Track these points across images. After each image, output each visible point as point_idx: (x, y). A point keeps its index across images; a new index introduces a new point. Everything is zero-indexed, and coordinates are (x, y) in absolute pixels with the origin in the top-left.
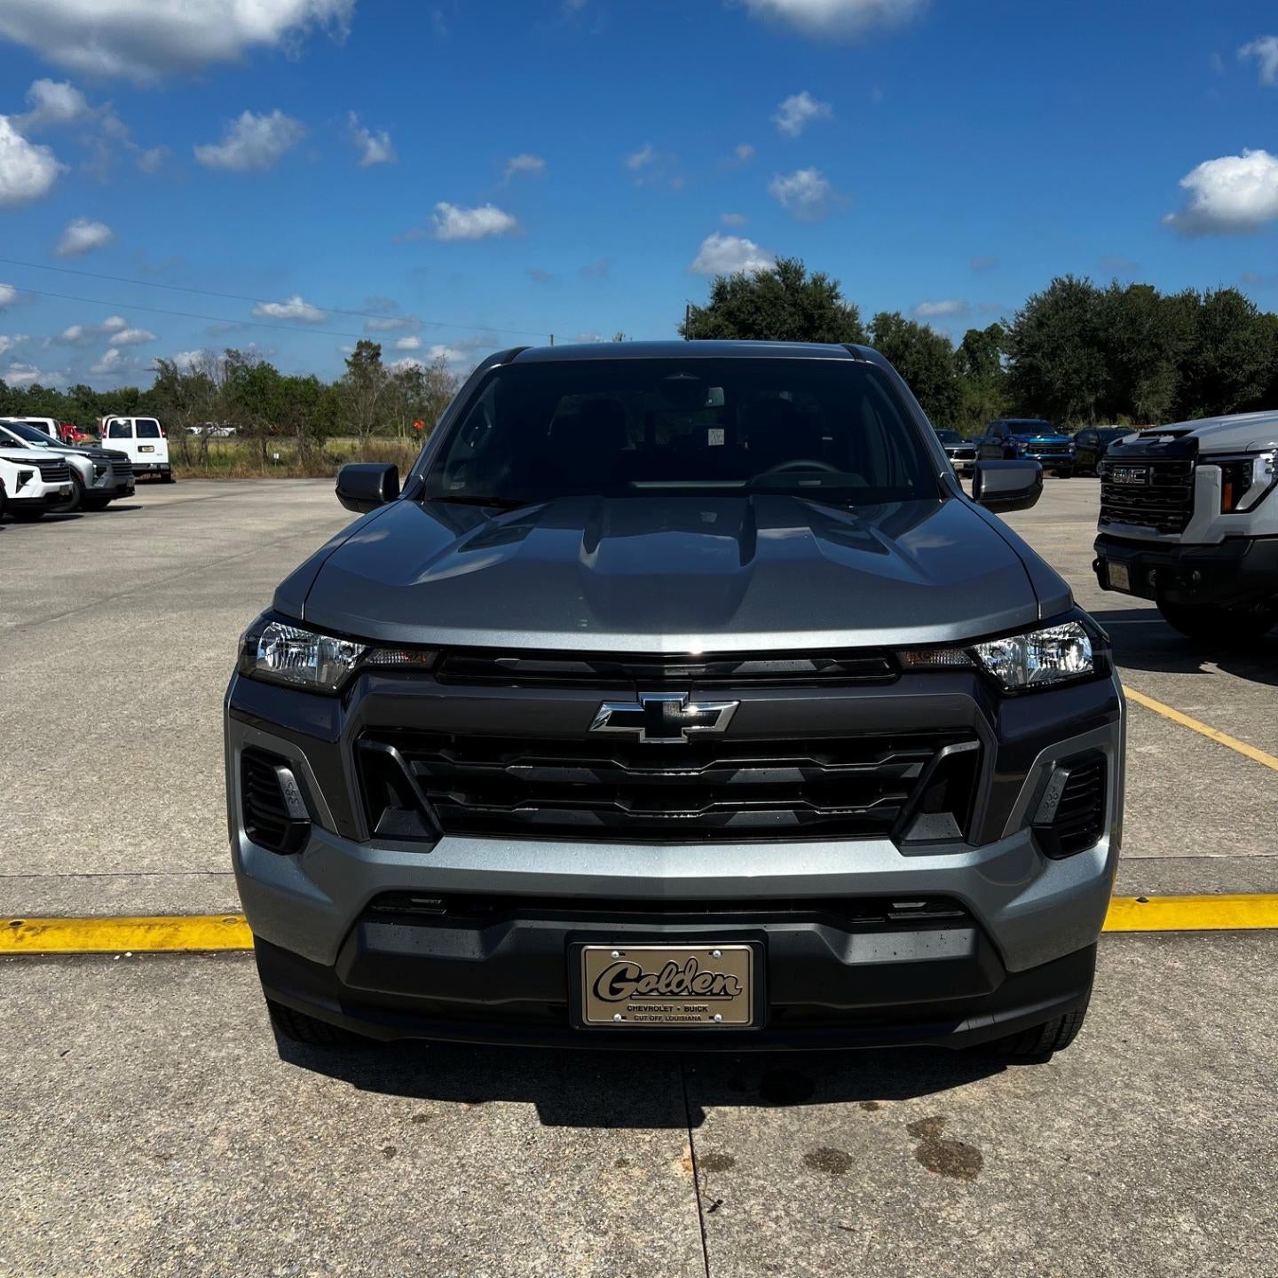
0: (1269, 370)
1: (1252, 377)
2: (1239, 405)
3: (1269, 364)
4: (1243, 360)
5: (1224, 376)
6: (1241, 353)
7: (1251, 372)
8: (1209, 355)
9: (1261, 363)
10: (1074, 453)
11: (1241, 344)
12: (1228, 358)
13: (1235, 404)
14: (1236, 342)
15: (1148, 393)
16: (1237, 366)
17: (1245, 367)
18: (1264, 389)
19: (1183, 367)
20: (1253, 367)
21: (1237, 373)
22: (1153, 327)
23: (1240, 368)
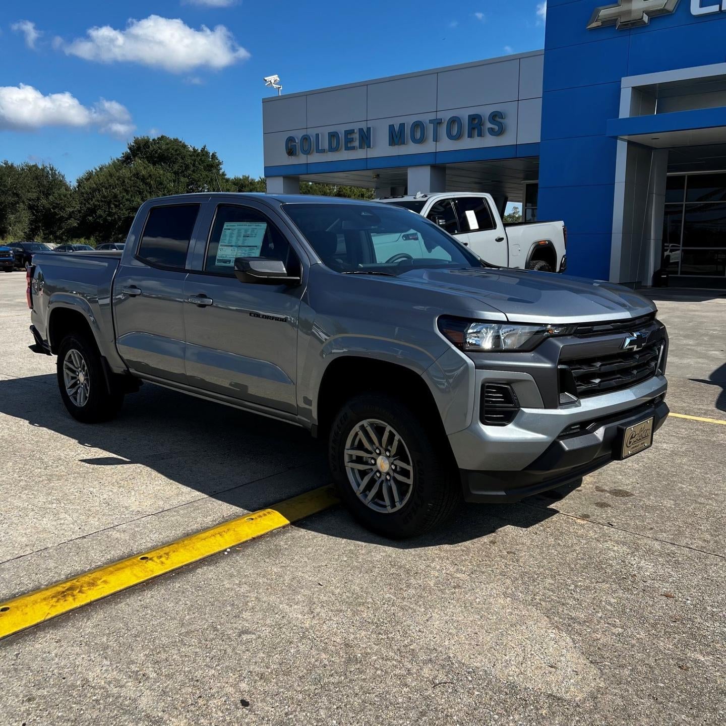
0: (80, 212)
1: (71, 216)
2: (66, 230)
3: (79, 208)
4: (65, 205)
5: (56, 214)
6: (63, 201)
7: (70, 212)
8: (44, 201)
9: (75, 207)
10: (13, 257)
11: (62, 196)
12: (57, 204)
13: (63, 230)
14: (60, 195)
15: (15, 222)
16: (62, 208)
17: (67, 209)
18: (79, 222)
19: (31, 208)
20: (71, 210)
21: (63, 212)
22: (12, 184)
23: (64, 210)
